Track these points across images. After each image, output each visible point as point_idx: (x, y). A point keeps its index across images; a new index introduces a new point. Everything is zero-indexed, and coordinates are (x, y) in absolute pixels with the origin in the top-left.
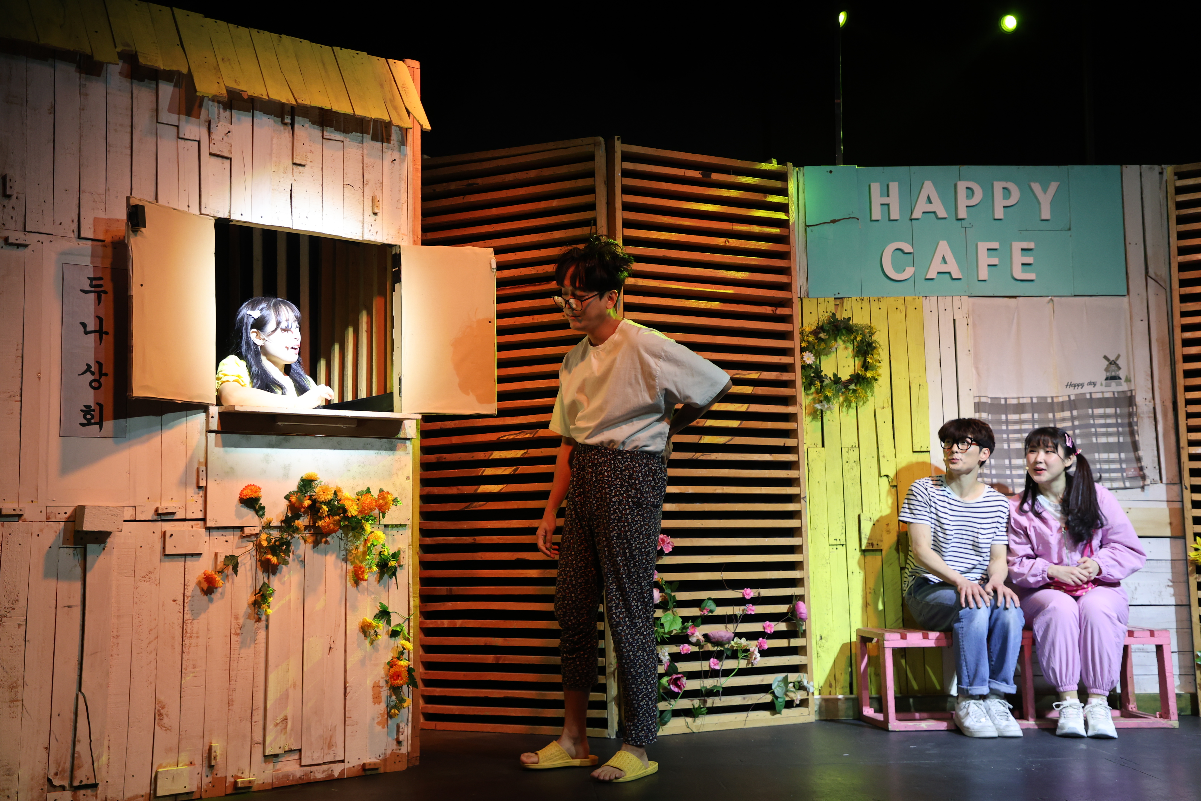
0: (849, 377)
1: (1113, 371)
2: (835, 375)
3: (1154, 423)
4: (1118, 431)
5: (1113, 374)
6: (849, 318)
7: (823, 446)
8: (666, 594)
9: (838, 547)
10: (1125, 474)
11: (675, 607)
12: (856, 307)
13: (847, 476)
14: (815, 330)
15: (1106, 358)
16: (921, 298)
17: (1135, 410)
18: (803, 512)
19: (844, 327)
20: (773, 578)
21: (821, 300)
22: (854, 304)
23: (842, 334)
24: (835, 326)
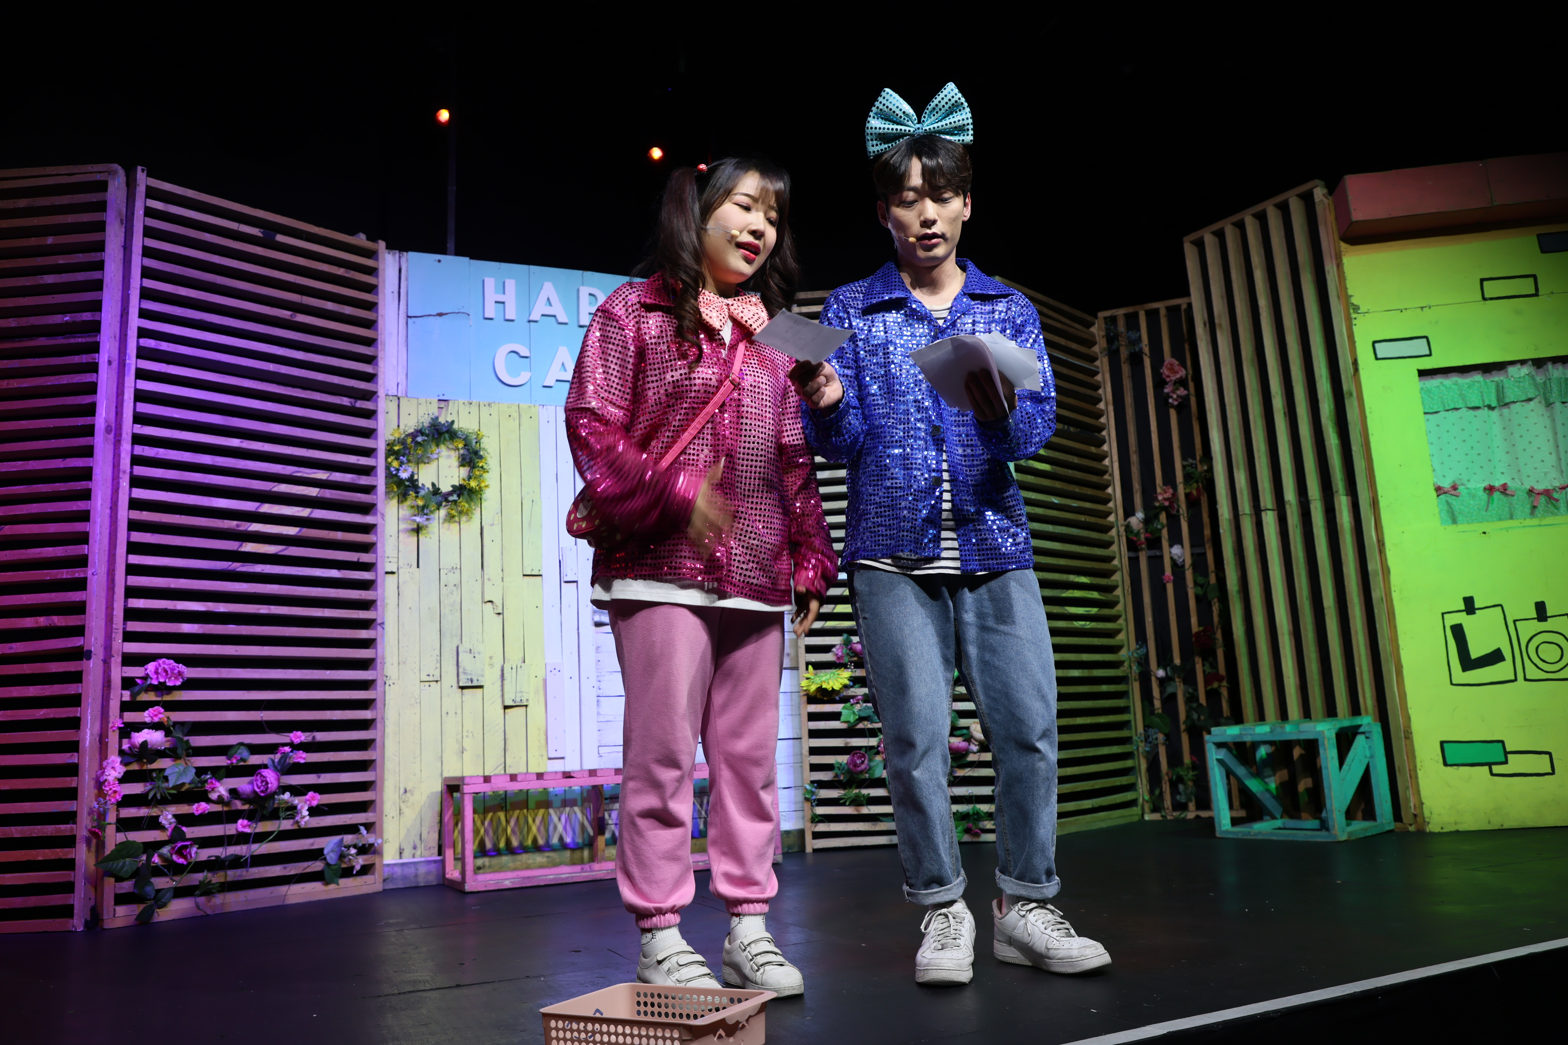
0: (451, 489)
2: (433, 485)
6: (453, 422)
7: (418, 567)
8: (173, 737)
9: (431, 684)
11: (188, 755)
12: (464, 410)
13: (445, 601)
14: (412, 433)
16: (537, 406)
18: (379, 640)
19: (448, 431)
20: (335, 718)
21: (422, 400)
22: (462, 407)
23: (445, 439)
24: (437, 430)
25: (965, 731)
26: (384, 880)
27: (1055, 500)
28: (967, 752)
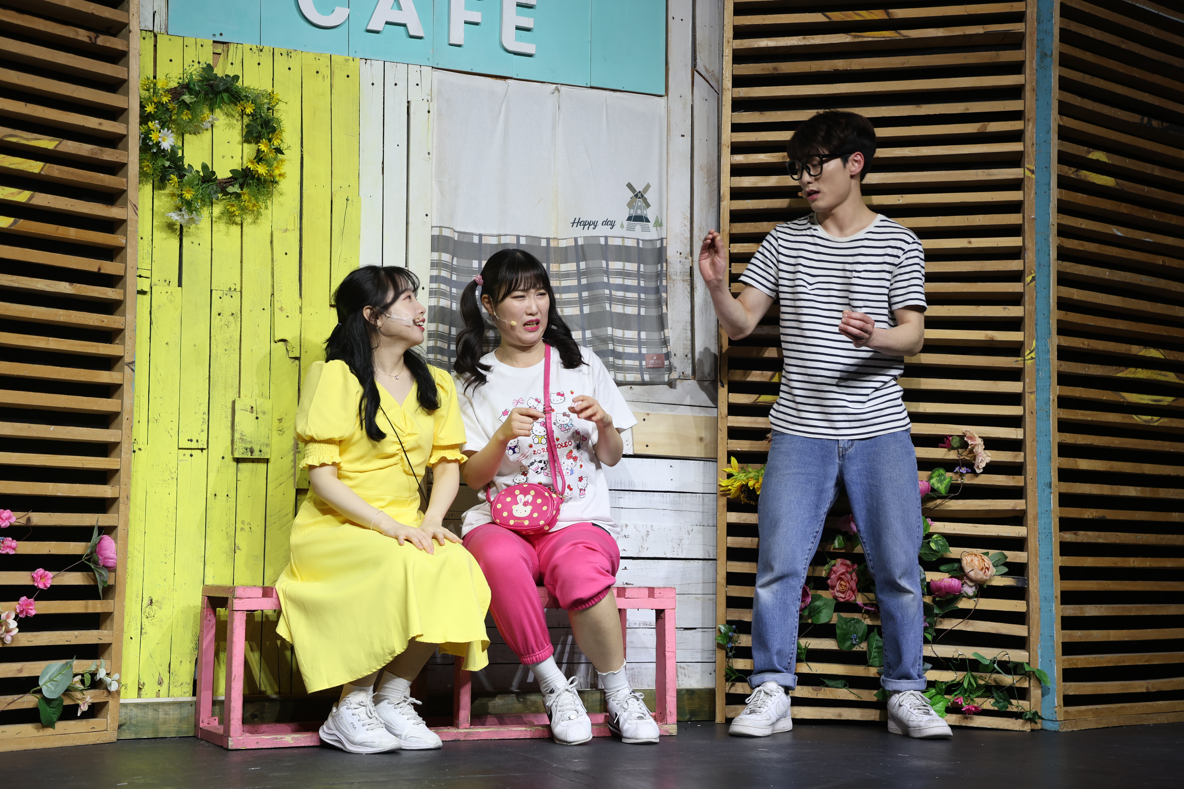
0: (231, 175)
1: (639, 207)
2: (206, 168)
3: (689, 290)
4: (639, 298)
5: (639, 212)
6: (236, 78)
7: (180, 285)
9: (194, 452)
10: (644, 363)
12: (251, 60)
13: (217, 336)
14: (175, 88)
15: (630, 186)
16: (357, 60)
17: (665, 269)
18: (125, 387)
19: (227, 90)
20: (59, 494)
21: (190, 41)
22: (248, 54)
23: (223, 101)
24: (211, 86)
25: (956, 565)
26: (120, 726)
27: (1118, 231)
28: (958, 596)
